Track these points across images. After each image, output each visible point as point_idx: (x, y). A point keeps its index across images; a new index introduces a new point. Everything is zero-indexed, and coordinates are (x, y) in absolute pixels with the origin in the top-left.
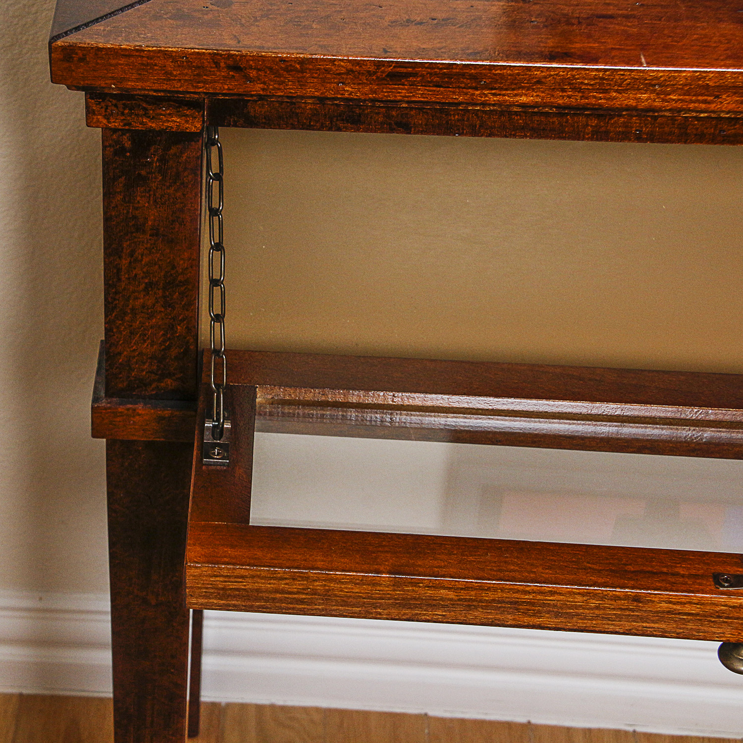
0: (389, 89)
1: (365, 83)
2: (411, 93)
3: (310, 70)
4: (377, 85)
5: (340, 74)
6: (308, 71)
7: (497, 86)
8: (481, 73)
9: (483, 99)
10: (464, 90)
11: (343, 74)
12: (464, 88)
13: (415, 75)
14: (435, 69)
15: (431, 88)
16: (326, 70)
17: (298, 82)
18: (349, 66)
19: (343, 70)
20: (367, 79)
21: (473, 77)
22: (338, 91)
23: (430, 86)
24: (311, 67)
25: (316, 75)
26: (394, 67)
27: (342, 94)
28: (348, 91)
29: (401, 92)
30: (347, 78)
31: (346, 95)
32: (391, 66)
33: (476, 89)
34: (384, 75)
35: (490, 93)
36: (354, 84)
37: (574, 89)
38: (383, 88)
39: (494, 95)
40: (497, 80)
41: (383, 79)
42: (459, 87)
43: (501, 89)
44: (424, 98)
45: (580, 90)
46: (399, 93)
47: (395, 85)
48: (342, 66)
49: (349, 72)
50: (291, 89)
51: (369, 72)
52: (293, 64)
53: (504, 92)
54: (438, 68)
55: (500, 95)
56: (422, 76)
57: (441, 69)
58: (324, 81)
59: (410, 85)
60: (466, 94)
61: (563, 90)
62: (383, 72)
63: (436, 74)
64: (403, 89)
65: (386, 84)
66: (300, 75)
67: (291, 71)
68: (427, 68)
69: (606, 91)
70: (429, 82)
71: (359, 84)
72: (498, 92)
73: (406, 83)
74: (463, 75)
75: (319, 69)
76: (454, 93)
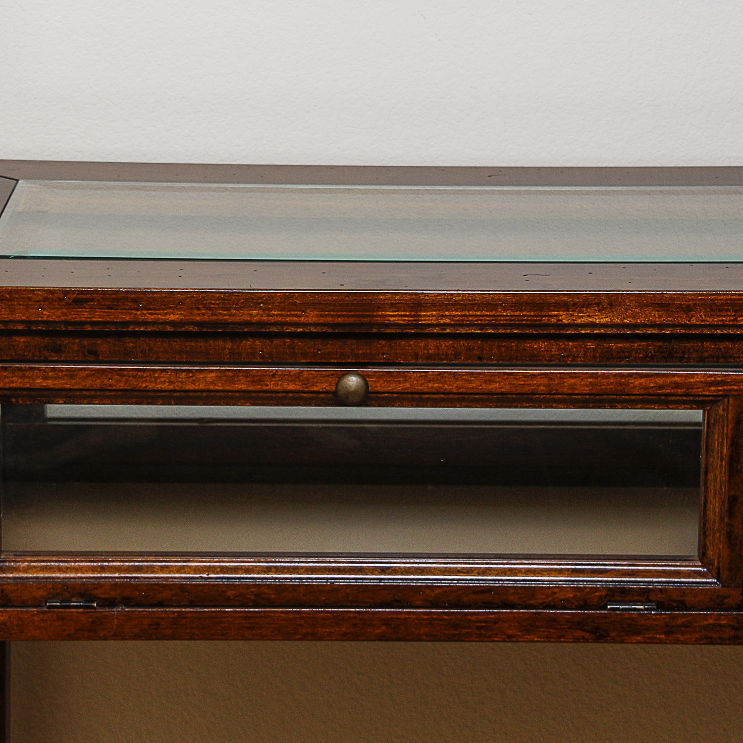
0: (75, 312)
1: (58, 308)
2: (92, 315)
3: (17, 299)
4: (66, 309)
5: (38, 301)
6: (15, 300)
7: (151, 307)
8: (139, 297)
9: (143, 318)
10: (129, 311)
11: (41, 301)
12: (128, 309)
13: (92, 300)
14: (105, 294)
15: (106, 311)
16: (29, 299)
17: (9, 308)
18: (45, 294)
19: (41, 298)
20: (59, 305)
21: (135, 301)
22: (39, 315)
23: (104, 309)
24: (17, 296)
25: (21, 303)
26: (77, 294)
27: (42, 318)
28: (46, 314)
29: (84, 315)
30: (44, 305)
31: (45, 318)
32: (74, 294)
33: (137, 310)
34: (71, 301)
35: (148, 313)
36: (50, 309)
37: (206, 308)
38: (71, 312)
39: (151, 314)
40: (151, 303)
41: (70, 304)
42: (125, 309)
43: (155, 309)
44: (101, 318)
45: (210, 309)
46: (83, 315)
47: (79, 308)
48: (40, 295)
49: (45, 299)
50: (4, 314)
51: (59, 299)
52: (4, 294)
53: (157, 312)
54: (108, 294)
55: (154, 314)
56: (98, 300)
57: (110, 295)
58: (27, 307)
59: (91, 308)
60: (131, 314)
61: (198, 309)
62: (69, 299)
63: (107, 299)
64: (85, 312)
65: (73, 308)
66: (10, 303)
67: (3, 300)
68: (100, 294)
69: (228, 309)
70: (103, 305)
71: (53, 309)
72: (153, 312)
73: (87, 307)
74: (127, 298)
75: (23, 298)
76: (122, 313)
